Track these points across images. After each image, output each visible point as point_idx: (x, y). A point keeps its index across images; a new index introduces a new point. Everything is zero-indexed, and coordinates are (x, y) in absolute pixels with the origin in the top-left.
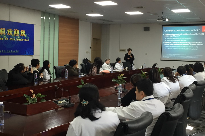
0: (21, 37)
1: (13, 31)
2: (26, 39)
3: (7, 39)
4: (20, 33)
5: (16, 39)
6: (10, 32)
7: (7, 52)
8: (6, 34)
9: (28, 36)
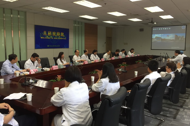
0: (61, 37)
1: (56, 33)
2: (64, 38)
3: (53, 38)
4: (60, 34)
5: (58, 38)
6: (54, 34)
7: (53, 46)
8: (52, 35)
9: (65, 36)
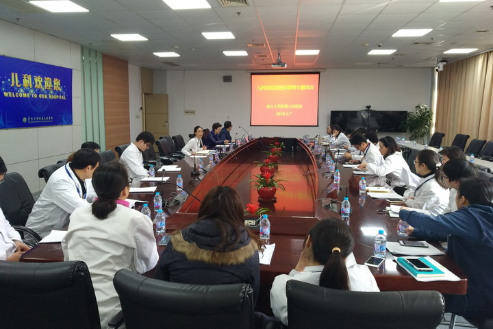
0: (54, 92)
1: (43, 80)
2: (62, 95)
4: (53, 84)
7: (36, 120)
8: (33, 85)
9: (63, 89)
